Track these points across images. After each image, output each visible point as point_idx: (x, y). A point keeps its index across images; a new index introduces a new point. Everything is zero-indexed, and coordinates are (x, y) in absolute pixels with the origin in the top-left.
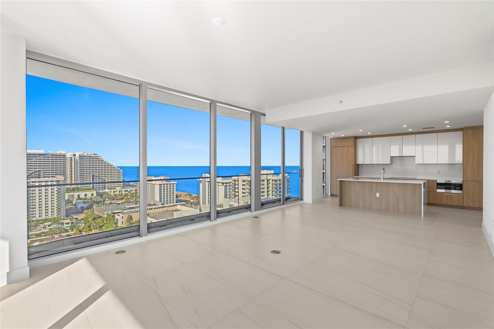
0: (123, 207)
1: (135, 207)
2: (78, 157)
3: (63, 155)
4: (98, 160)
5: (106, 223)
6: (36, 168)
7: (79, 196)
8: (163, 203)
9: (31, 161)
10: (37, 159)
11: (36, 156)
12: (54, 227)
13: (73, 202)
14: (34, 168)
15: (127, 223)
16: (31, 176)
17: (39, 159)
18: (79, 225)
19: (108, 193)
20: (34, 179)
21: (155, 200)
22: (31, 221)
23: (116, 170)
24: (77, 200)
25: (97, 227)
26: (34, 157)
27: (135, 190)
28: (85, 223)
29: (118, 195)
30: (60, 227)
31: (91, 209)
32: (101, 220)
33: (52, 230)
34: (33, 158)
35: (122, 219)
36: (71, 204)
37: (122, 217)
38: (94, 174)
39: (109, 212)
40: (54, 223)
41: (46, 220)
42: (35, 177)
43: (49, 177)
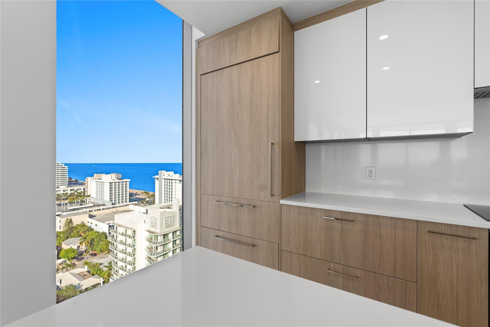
0: (64, 209)
1: (79, 208)
8: (113, 203)
15: (66, 227)
21: (104, 199)
23: (60, 167)
27: (84, 189)
29: (62, 195)
37: (59, 221)
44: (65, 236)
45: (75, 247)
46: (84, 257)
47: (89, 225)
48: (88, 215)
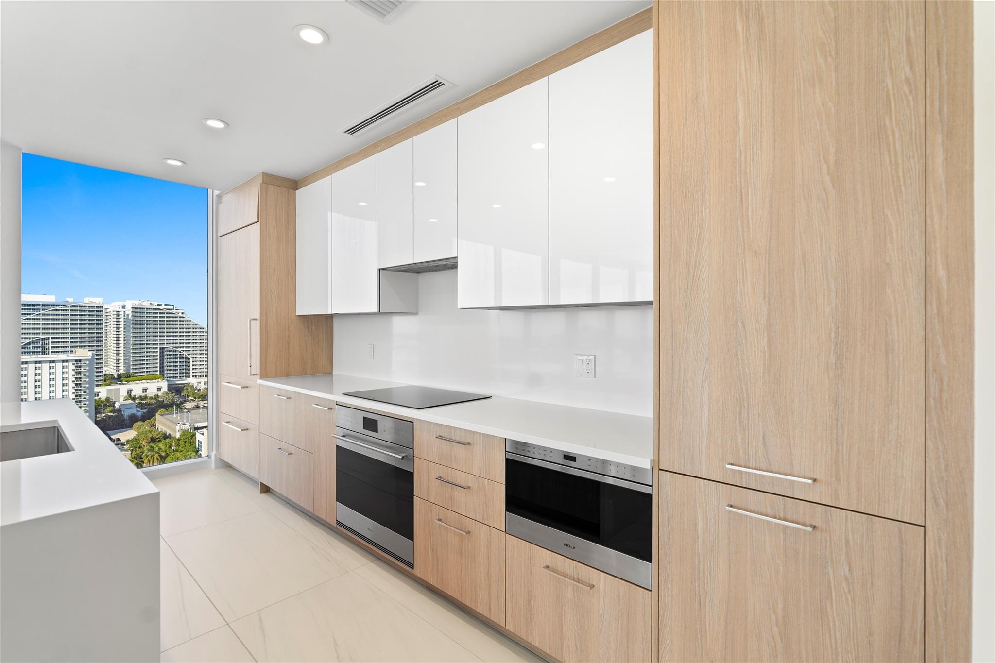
2: (129, 310)
3: (97, 307)
4: (173, 317)
5: (177, 450)
6: (37, 333)
7: (129, 392)
9: (27, 319)
10: (40, 314)
11: (37, 307)
13: (115, 405)
14: (32, 333)
16: (26, 350)
17: (44, 314)
19: (193, 386)
20: (28, 357)
24: (126, 400)
25: (156, 459)
26: (32, 309)
28: (132, 450)
31: (151, 420)
32: (165, 443)
34: (31, 312)
36: (111, 408)
38: (165, 346)
39: (187, 426)
42: (35, 352)
43: (66, 351)
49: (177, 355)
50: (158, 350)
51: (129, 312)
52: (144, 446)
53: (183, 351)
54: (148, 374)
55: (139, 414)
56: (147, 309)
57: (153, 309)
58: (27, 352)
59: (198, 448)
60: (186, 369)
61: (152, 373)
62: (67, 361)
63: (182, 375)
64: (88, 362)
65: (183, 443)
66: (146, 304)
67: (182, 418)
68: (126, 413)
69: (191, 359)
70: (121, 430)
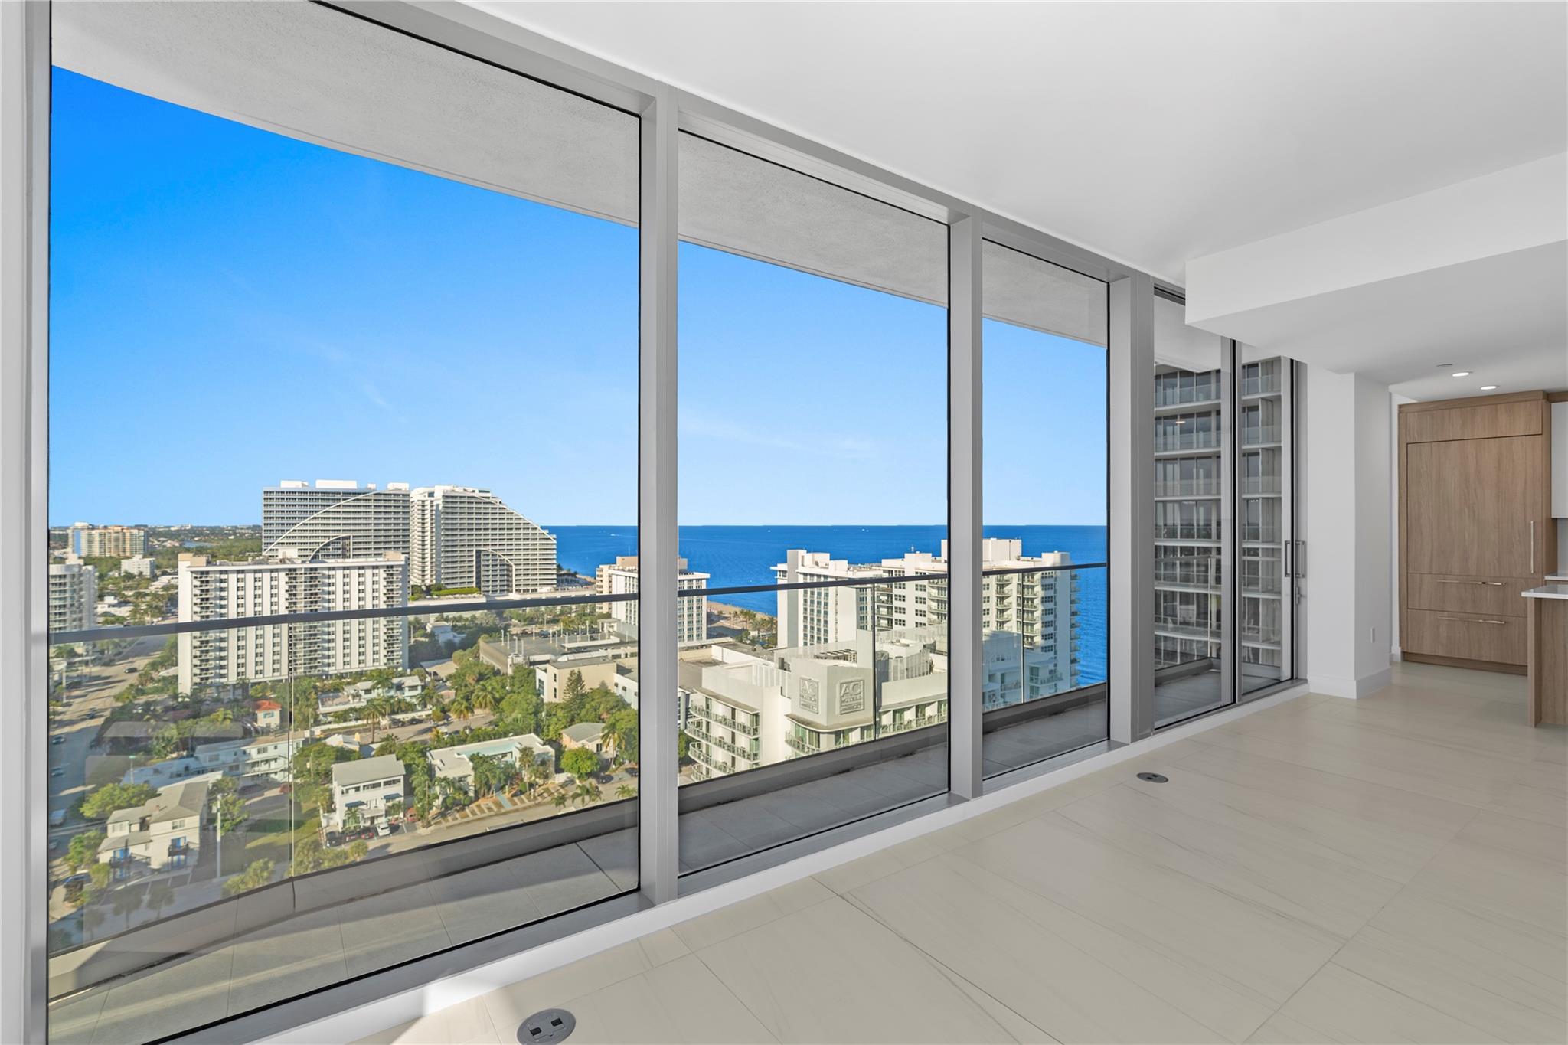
0: (557, 646)
1: (590, 647)
2: (439, 499)
3: (403, 495)
4: (492, 508)
5: (513, 692)
6: (337, 531)
10: (340, 506)
11: (337, 496)
12: (379, 695)
13: (427, 627)
14: (332, 531)
15: (568, 693)
16: (325, 552)
17: (345, 506)
18: (443, 693)
20: (333, 560)
22: (322, 676)
23: (538, 537)
24: (437, 621)
25: (488, 701)
26: (332, 499)
28: (457, 689)
30: (392, 697)
31: (473, 648)
32: (497, 681)
33: (375, 703)
34: (330, 503)
35: (555, 680)
36: (421, 632)
37: (553, 675)
38: (482, 548)
39: (520, 659)
40: (378, 683)
41: (359, 676)
42: (335, 555)
43: (369, 554)
44: (567, 716)
45: (592, 747)
46: (613, 774)
47: (619, 692)
48: (614, 666)
49: (496, 560)
50: (474, 553)
51: (438, 499)
52: (471, 684)
53: (504, 555)
54: (462, 586)
55: (457, 640)
56: (461, 497)
57: (468, 497)
58: (327, 555)
59: (539, 690)
60: (508, 580)
61: (466, 585)
62: (377, 567)
63: (502, 588)
64: (400, 569)
65: (518, 683)
66: (459, 491)
67: (513, 648)
68: (442, 639)
69: (514, 566)
70: (436, 661)
